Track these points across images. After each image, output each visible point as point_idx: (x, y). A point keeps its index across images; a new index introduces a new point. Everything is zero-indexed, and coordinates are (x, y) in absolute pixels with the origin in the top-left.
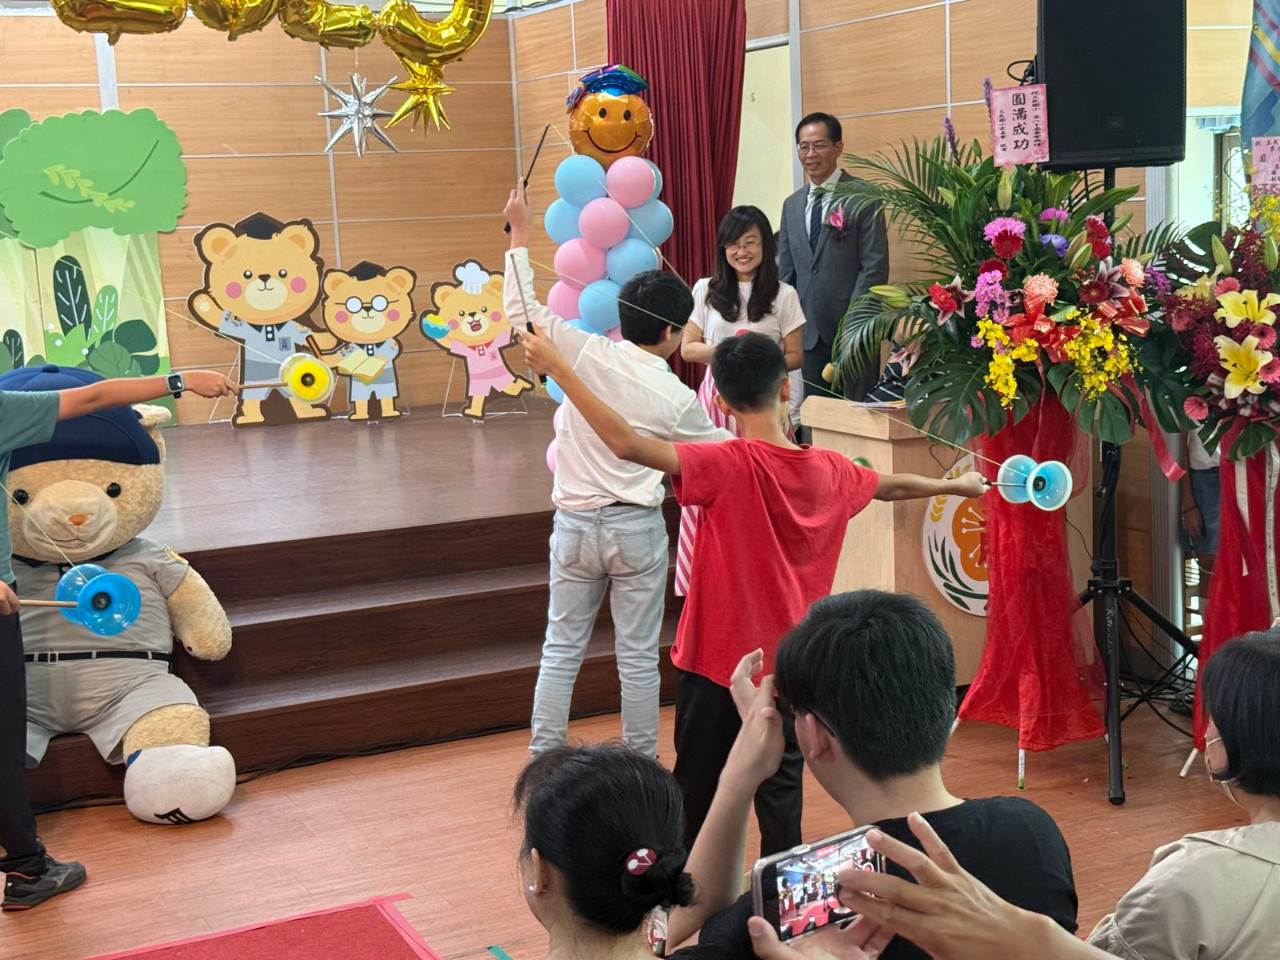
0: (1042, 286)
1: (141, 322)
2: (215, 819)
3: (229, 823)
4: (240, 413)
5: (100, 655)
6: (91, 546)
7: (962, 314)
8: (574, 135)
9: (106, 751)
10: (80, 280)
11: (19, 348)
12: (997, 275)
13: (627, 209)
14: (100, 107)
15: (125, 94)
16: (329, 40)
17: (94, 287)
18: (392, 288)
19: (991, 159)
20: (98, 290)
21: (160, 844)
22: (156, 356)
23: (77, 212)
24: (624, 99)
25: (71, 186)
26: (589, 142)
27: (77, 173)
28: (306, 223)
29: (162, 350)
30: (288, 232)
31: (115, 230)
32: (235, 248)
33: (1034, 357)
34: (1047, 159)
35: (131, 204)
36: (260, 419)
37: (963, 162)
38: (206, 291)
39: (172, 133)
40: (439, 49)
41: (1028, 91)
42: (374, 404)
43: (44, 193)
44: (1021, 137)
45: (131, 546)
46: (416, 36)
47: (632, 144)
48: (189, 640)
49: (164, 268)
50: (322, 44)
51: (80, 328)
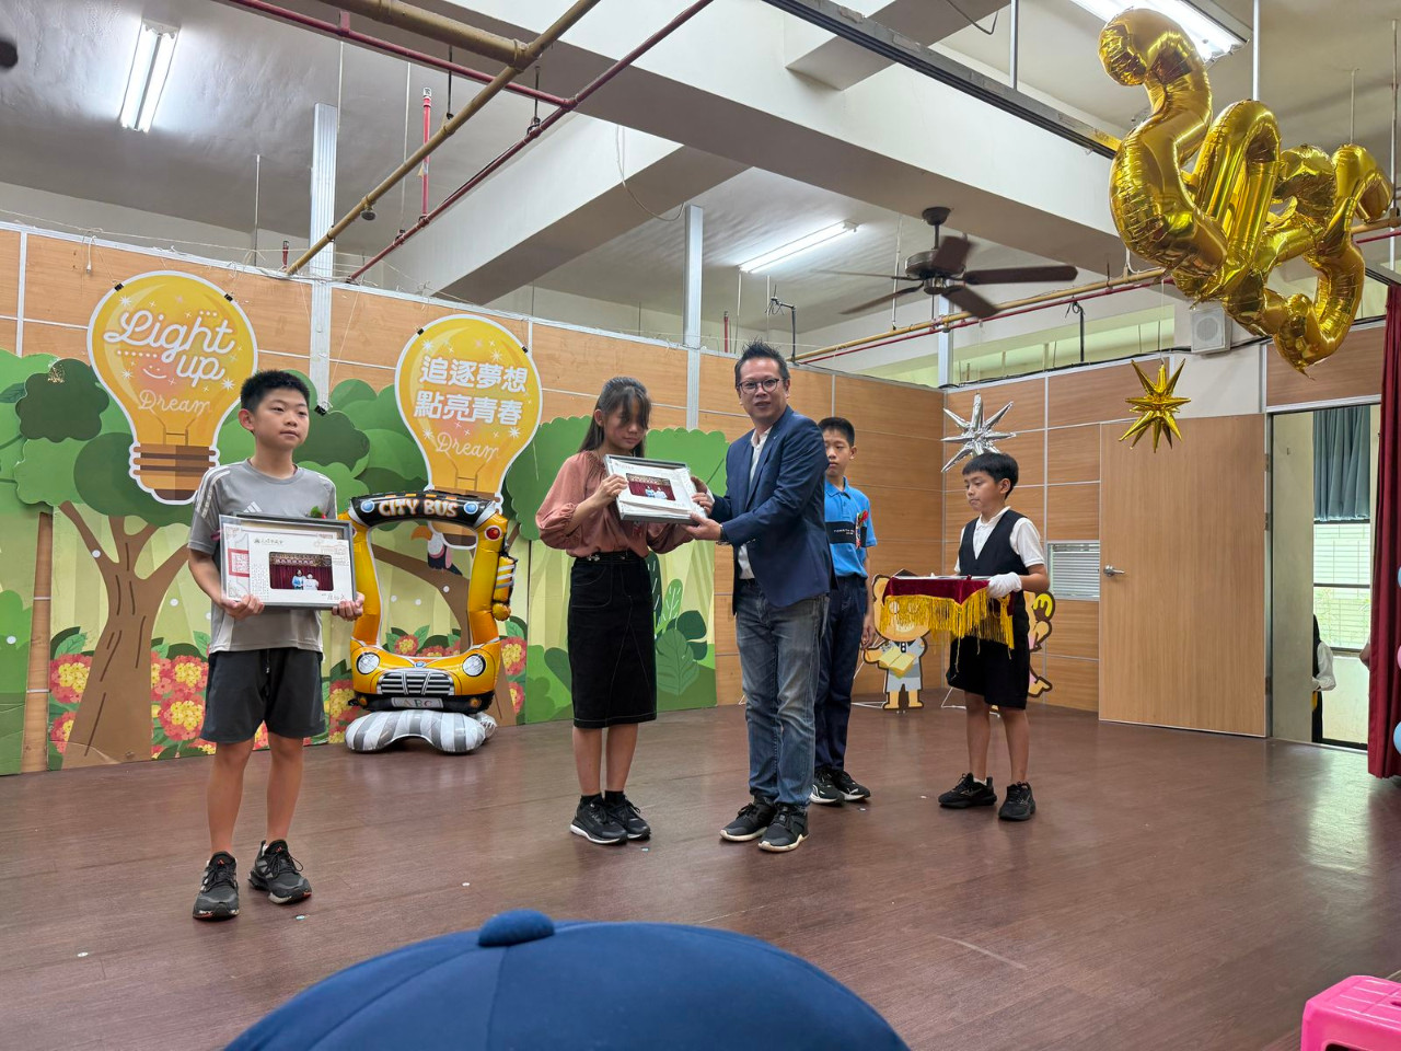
1: (697, 612)
14: (685, 424)
15: (704, 418)
17: (666, 580)
20: (669, 582)
22: (704, 643)
29: (709, 637)
42: (903, 695)
49: (716, 567)
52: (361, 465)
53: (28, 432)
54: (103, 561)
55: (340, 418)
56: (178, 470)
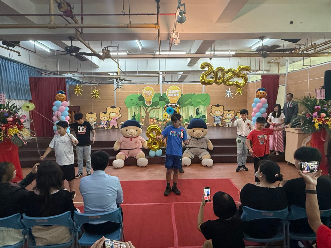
0: (323, 115)
1: (204, 115)
2: (211, 167)
3: (212, 168)
4: (214, 125)
5: (200, 148)
6: (200, 137)
7: (311, 117)
8: (256, 96)
9: (200, 158)
10: (199, 111)
11: (192, 117)
12: (317, 113)
13: (263, 104)
14: (202, 93)
15: (205, 92)
16: (228, 85)
17: (200, 112)
18: (232, 112)
19: (316, 99)
20: (201, 111)
21: (205, 168)
22: (206, 119)
23: (199, 104)
24: (263, 92)
25: (199, 101)
26: (258, 96)
27: (199, 100)
28: (223, 105)
29: (206, 118)
30: (220, 106)
31: (203, 106)
32: (215, 108)
33: (322, 123)
34: (325, 99)
35: (205, 103)
36: (216, 126)
37: (311, 98)
38: (211, 112)
39: (209, 96)
40: (241, 86)
41: (322, 90)
42: (229, 125)
43: (196, 102)
44: (321, 96)
45: (204, 137)
46: (238, 85)
47: (264, 97)
48: (209, 148)
49: (207, 110)
50: (228, 86)
51: (198, 115)
52: (165, 101)
53: (139, 101)
54: (145, 111)
55: (163, 97)
56: (149, 103)
